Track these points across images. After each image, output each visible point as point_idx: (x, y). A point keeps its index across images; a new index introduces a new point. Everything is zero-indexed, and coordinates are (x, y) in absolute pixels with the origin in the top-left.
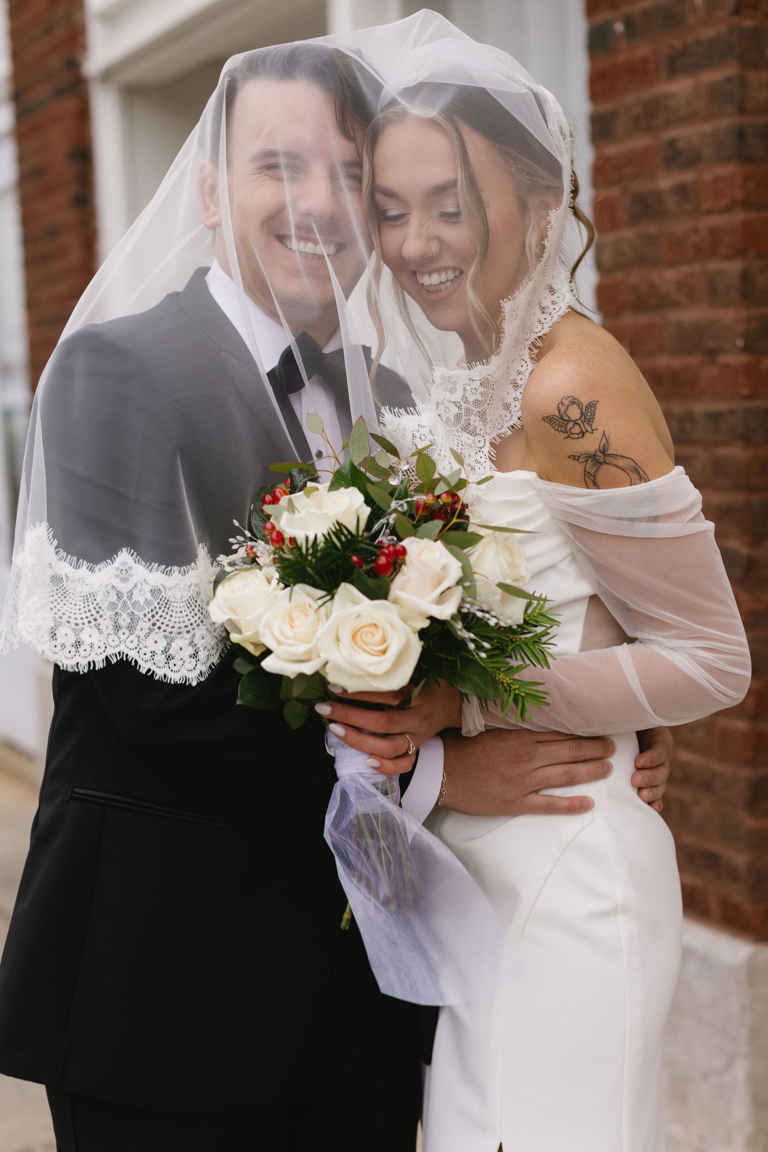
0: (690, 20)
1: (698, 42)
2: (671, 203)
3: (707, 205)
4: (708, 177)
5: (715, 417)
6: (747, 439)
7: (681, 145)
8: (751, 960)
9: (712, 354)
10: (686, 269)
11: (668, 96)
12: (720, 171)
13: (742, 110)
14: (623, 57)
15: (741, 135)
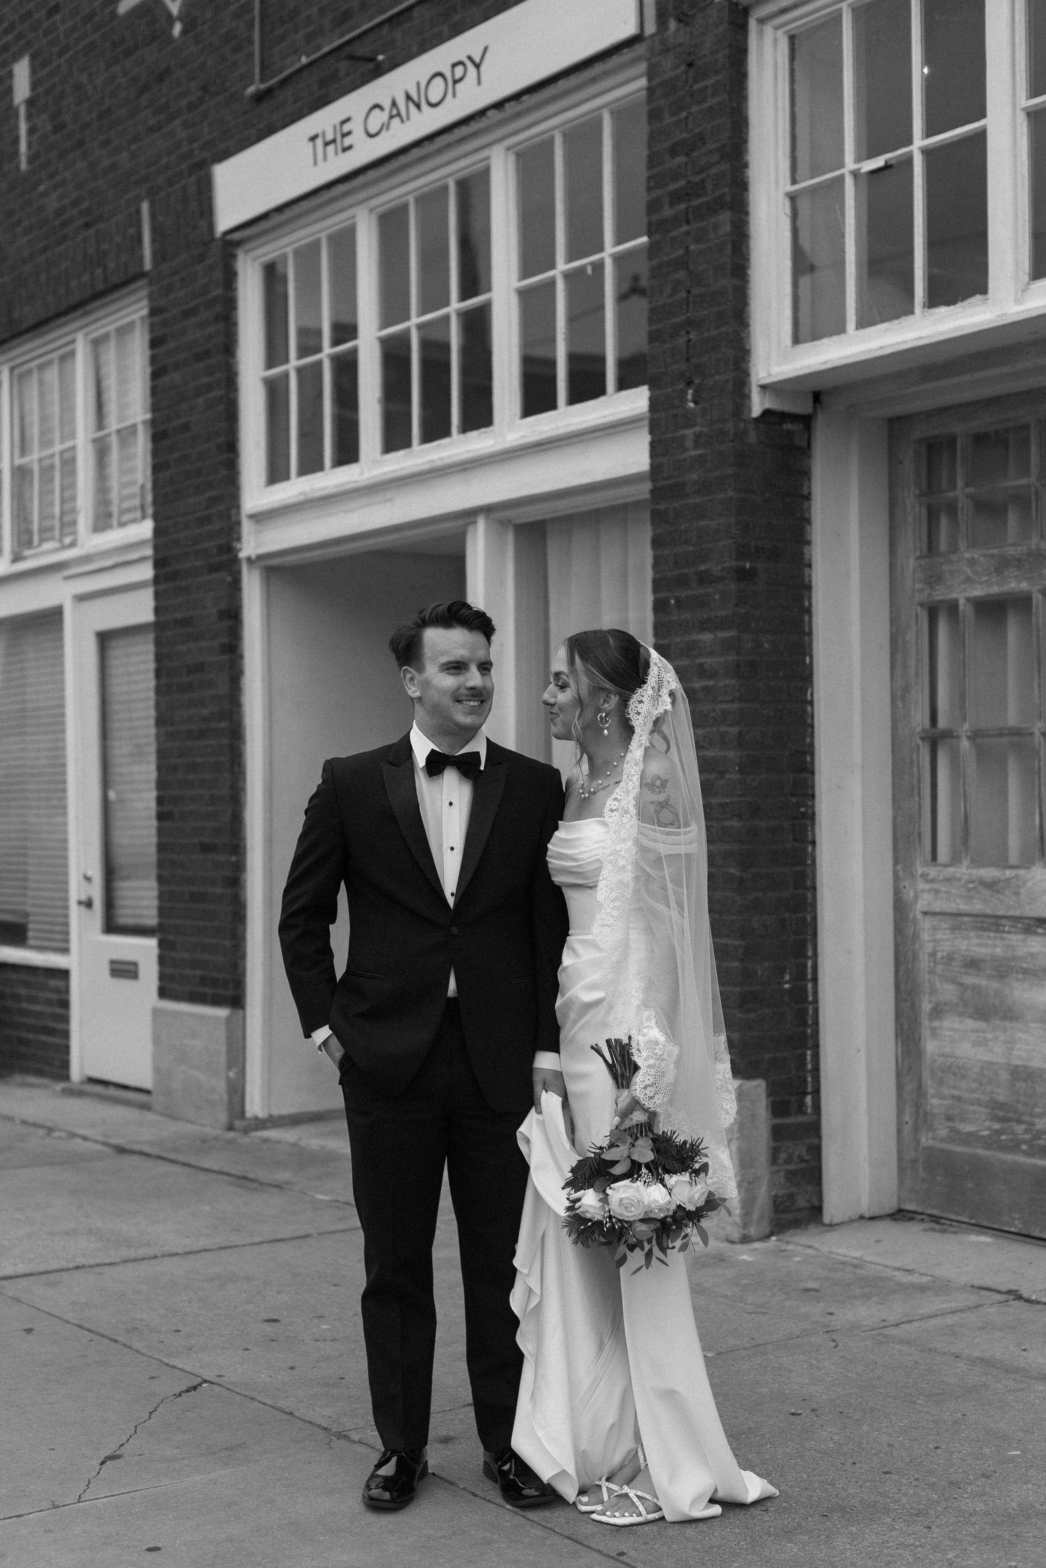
0: (712, 605)
1: (716, 617)
3: (720, 699)
4: (721, 684)
5: (722, 805)
6: (740, 817)
7: (706, 666)
8: (740, 1087)
9: (722, 773)
10: (708, 729)
11: (699, 641)
12: (727, 682)
13: (738, 653)
14: (675, 618)
15: (738, 666)
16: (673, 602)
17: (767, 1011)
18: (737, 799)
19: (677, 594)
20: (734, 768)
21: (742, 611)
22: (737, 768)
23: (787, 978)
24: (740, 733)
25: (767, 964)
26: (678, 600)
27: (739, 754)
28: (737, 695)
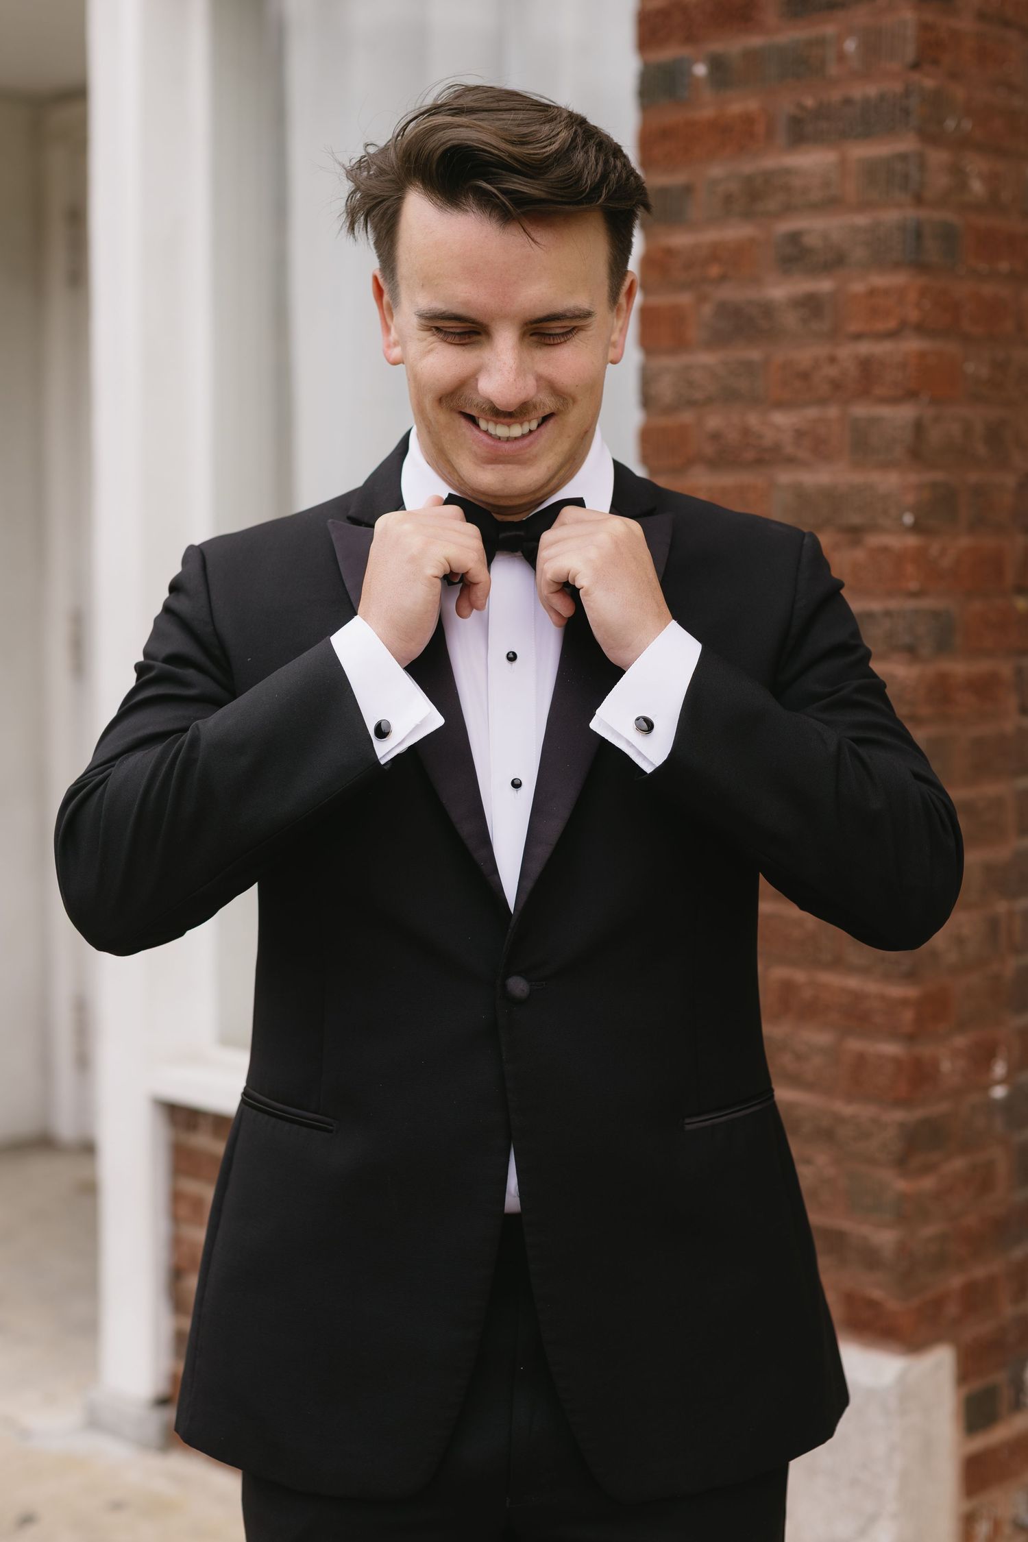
0: (833, 70)
1: (848, 101)
2: (790, 320)
3: (853, 327)
4: (858, 287)
7: (810, 241)
8: (902, 1378)
9: (854, 533)
10: (812, 412)
11: (788, 171)
12: (880, 280)
13: (919, 200)
14: (707, 113)
15: (919, 235)
16: (700, 70)
17: (958, 1164)
18: (911, 604)
19: (717, 47)
20: (900, 518)
21: (929, 83)
22: (908, 519)
23: (999, 1069)
24: (919, 427)
25: (960, 1041)
26: (718, 65)
27: (913, 478)
28: (914, 315)
